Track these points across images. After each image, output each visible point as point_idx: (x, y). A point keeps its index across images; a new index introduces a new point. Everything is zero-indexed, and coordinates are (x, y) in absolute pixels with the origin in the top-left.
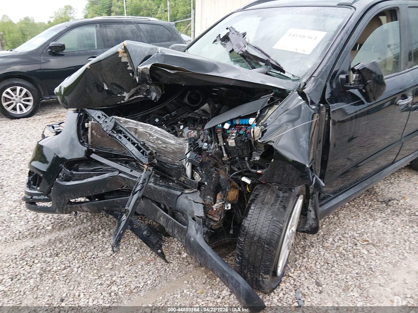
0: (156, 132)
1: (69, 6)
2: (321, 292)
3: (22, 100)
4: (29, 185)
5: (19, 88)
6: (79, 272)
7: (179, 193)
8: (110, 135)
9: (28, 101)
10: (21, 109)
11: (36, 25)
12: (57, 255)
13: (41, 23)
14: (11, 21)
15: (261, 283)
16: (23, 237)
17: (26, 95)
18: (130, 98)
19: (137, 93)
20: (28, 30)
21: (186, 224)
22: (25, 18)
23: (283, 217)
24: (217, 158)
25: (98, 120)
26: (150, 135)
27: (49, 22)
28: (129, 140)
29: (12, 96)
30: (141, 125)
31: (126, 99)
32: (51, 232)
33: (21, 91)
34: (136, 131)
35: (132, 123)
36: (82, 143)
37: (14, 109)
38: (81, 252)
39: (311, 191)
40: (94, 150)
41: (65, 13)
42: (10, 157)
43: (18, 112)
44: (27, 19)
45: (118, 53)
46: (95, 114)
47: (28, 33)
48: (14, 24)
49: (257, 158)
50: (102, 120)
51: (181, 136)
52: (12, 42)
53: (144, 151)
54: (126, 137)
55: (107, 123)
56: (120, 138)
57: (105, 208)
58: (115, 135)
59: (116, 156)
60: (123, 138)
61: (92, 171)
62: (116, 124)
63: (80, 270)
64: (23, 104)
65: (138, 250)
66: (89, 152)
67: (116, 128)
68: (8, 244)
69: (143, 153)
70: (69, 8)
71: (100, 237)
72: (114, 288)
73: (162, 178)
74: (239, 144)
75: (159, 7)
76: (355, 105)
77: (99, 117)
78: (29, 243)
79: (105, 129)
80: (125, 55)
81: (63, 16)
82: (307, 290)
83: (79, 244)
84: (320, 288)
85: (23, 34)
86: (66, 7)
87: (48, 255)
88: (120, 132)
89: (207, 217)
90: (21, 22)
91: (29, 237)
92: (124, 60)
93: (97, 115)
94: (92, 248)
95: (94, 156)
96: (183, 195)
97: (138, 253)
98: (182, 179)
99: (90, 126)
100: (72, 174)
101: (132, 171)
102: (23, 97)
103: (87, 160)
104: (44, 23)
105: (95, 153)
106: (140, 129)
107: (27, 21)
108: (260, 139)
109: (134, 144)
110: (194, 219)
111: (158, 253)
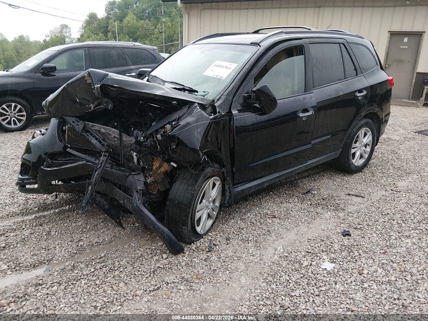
0: (113, 132)
1: (65, 25)
2: (228, 244)
3: (16, 115)
4: (21, 173)
5: (13, 104)
6: (56, 235)
7: (128, 174)
8: (81, 134)
9: (22, 116)
10: (15, 123)
11: (31, 43)
12: (41, 225)
13: (36, 42)
14: (5, 39)
15: (181, 233)
16: (15, 215)
17: (20, 111)
18: (94, 108)
19: (99, 104)
20: (23, 48)
21: (132, 196)
22: (20, 37)
23: (194, 187)
24: (152, 148)
25: (73, 124)
26: (110, 134)
27: (45, 41)
28: (94, 137)
29: (8, 112)
30: (103, 128)
31: (92, 109)
32: (38, 212)
33: (16, 107)
34: (99, 131)
35: (97, 126)
36: (61, 141)
37: (9, 123)
38: (59, 223)
39: (225, 176)
40: (69, 146)
41: (61, 32)
42: (6, 162)
43: (13, 126)
44: (21, 37)
45: (84, 77)
46: (70, 120)
47: (23, 51)
48: (8, 42)
49: (174, 147)
50: (76, 124)
51: (132, 136)
52: (6, 61)
53: (103, 144)
54: (91, 135)
55: (79, 126)
56: (88, 135)
57: (77, 189)
58: (84, 134)
59: (85, 150)
60: (90, 135)
61: (67, 160)
62: (85, 126)
63: (57, 233)
64: (17, 119)
65: (102, 222)
66: (65, 147)
67: (85, 129)
68: (4, 220)
69: (103, 145)
70: (65, 27)
71: (74, 214)
72: (81, 243)
73: (117, 165)
74: (164, 138)
75: (156, 28)
76: (259, 115)
77: (73, 122)
78: (20, 219)
79: (77, 130)
80: (89, 78)
81: (59, 35)
82: (218, 242)
83: (58, 218)
84: (228, 242)
85: (18, 53)
86: (61, 25)
87: (34, 225)
88: (88, 132)
89: (147, 191)
90: (16, 41)
91: (20, 215)
92: (89, 81)
93: (72, 121)
94: (68, 221)
95: (68, 150)
96: (131, 176)
97: (102, 224)
98: (131, 165)
99: (67, 129)
100: (53, 163)
101: (95, 160)
102: (17, 112)
103: (64, 153)
104: (40, 42)
105: (69, 148)
106: (103, 130)
107: (21, 40)
108: (170, 132)
109: (97, 139)
110: (137, 192)
111: (116, 222)
